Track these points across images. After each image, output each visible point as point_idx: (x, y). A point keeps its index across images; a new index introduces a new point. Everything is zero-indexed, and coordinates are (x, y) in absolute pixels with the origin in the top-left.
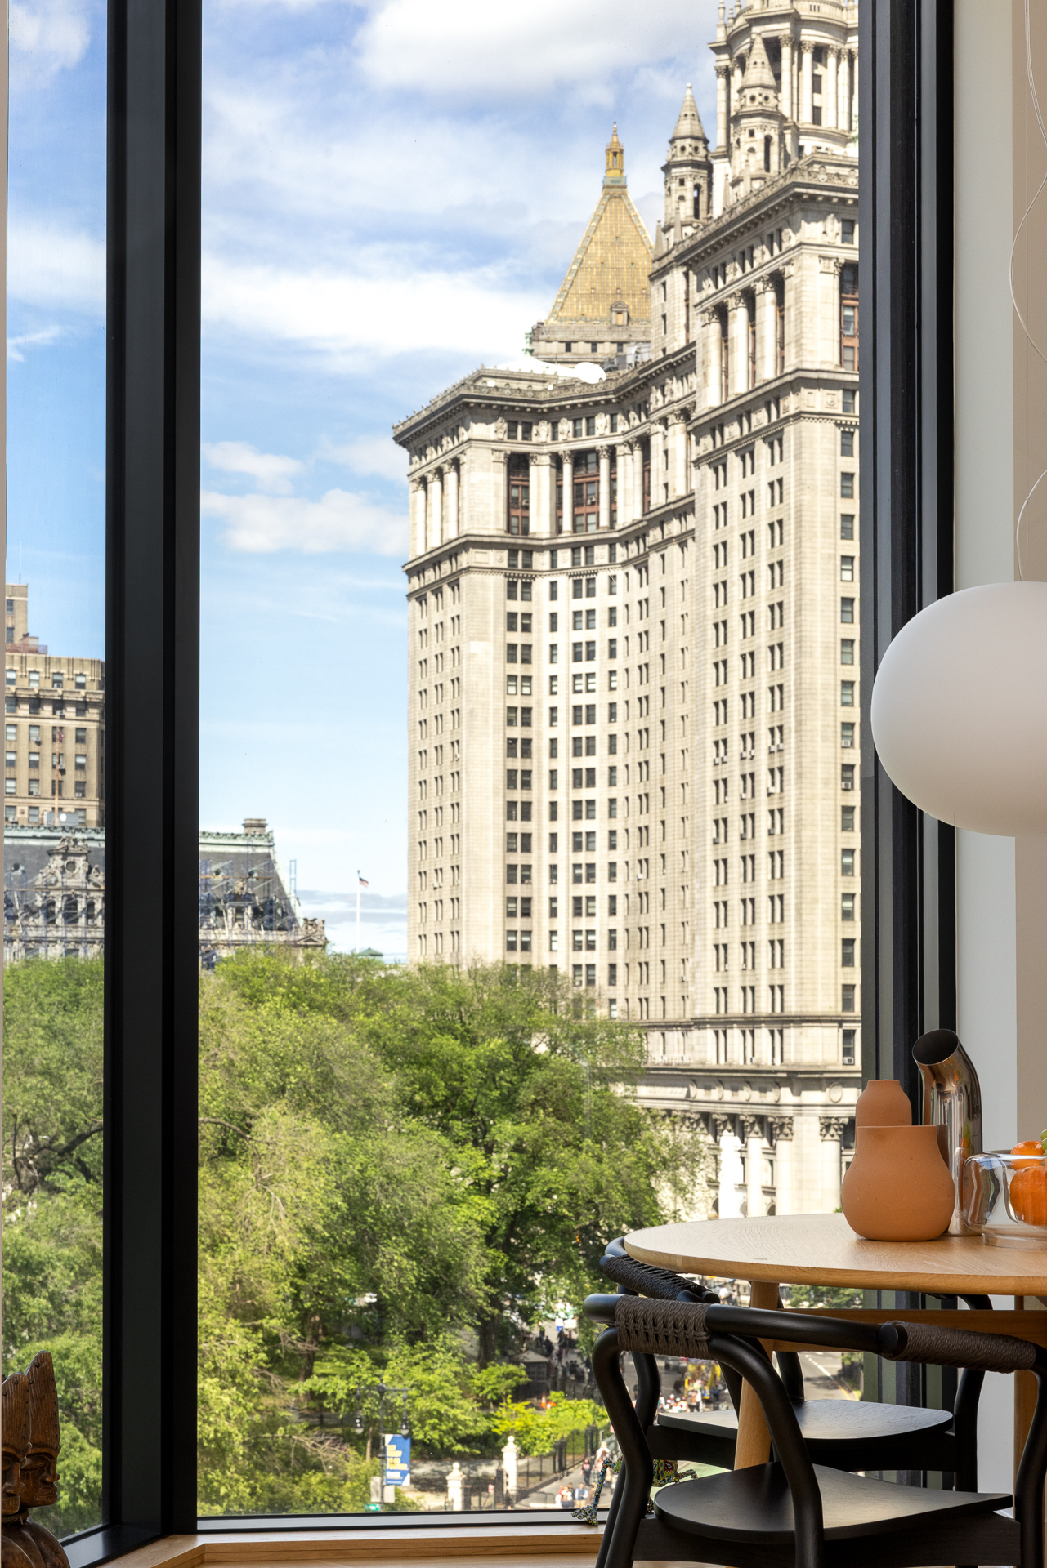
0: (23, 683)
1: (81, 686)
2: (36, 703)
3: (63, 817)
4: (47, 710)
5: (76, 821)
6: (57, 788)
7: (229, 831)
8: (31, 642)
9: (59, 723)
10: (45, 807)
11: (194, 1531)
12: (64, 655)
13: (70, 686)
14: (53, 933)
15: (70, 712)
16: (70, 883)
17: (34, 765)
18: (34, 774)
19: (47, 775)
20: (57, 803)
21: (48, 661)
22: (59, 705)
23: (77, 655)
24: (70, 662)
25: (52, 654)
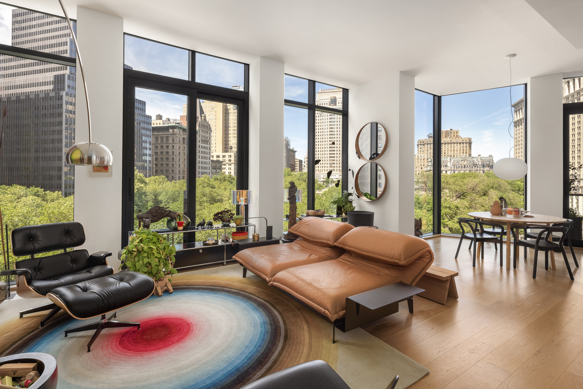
0: (459, 141)
1: (466, 141)
2: (460, 143)
3: (464, 156)
4: (462, 144)
5: (465, 156)
6: (463, 153)
7: (487, 157)
8: (460, 136)
9: (463, 145)
10: (461, 155)
11: (441, 234)
12: (464, 137)
13: (465, 141)
14: (463, 169)
15: (465, 144)
16: (465, 163)
17: (457, 150)
18: (460, 151)
19: (462, 151)
20: (463, 154)
21: (462, 138)
22: (463, 143)
23: (465, 137)
24: (465, 138)
25: (462, 137)
